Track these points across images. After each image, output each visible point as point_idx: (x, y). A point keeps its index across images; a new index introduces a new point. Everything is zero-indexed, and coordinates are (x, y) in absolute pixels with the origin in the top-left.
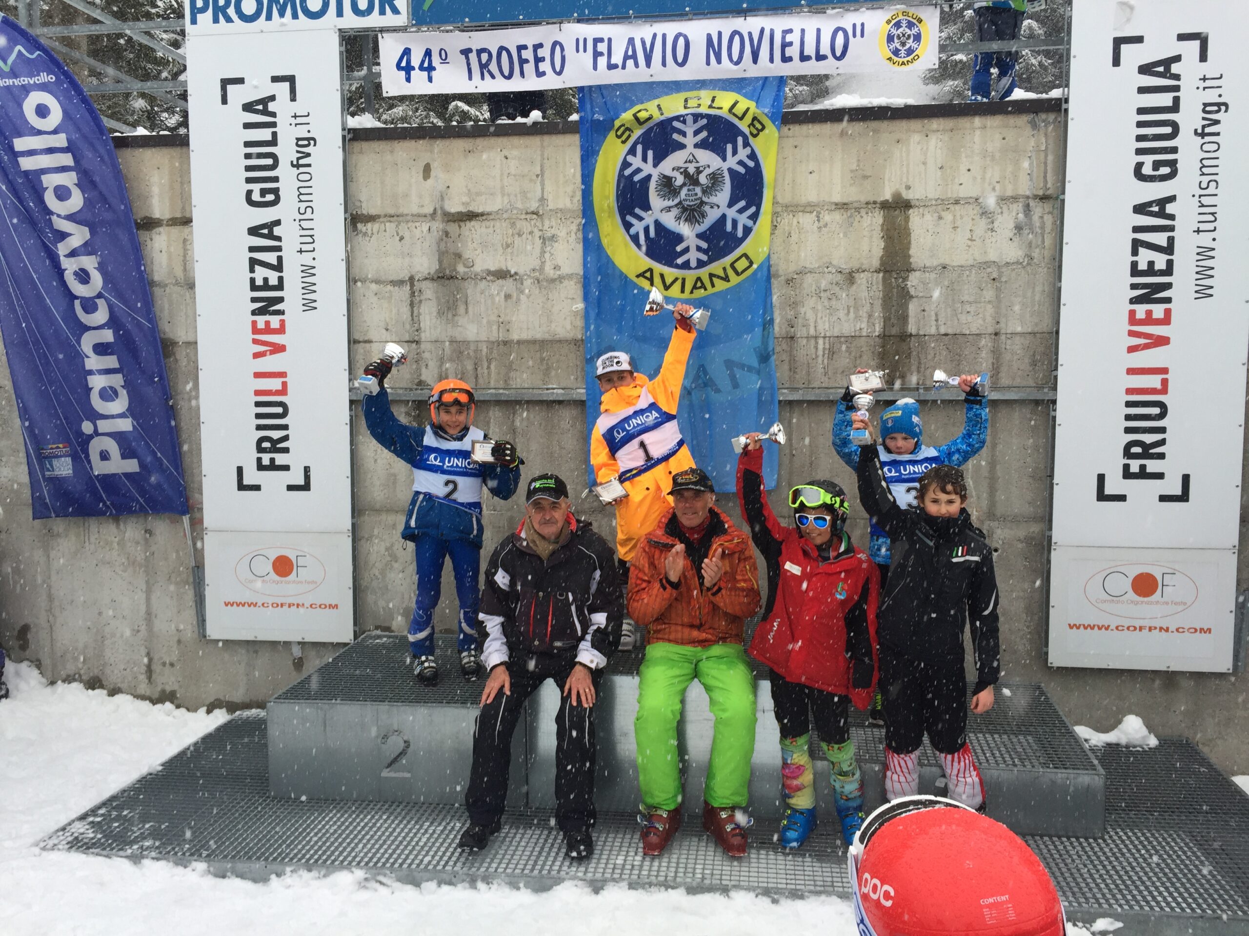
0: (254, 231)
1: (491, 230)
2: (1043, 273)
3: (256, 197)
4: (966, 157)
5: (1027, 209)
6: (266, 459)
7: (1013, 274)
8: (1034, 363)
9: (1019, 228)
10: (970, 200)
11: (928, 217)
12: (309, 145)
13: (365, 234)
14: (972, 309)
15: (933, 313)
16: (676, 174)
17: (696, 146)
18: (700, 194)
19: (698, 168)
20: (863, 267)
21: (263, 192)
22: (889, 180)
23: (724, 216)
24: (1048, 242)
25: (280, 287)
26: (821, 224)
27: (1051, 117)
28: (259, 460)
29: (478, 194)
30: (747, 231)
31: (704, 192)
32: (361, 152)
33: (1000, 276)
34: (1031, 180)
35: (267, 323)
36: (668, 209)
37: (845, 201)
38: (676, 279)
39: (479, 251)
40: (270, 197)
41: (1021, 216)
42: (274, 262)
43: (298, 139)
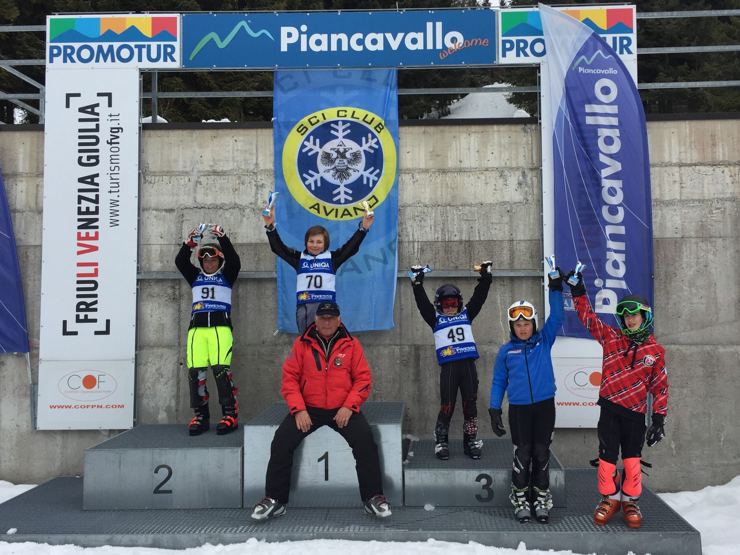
0: (81, 180)
1: (226, 181)
2: (533, 208)
3: (84, 160)
4: (491, 146)
5: (524, 174)
6: (82, 315)
7: (518, 209)
8: (532, 257)
9: (520, 184)
10: (494, 169)
11: (472, 177)
12: (118, 132)
13: (150, 182)
14: (497, 227)
15: (477, 229)
16: (333, 152)
17: (344, 137)
18: (346, 163)
19: (345, 149)
20: (439, 203)
21: (89, 158)
22: (451, 157)
23: (362, 176)
24: (536, 191)
25: (97, 212)
26: (415, 180)
27: (534, 127)
28: (78, 316)
29: (220, 160)
30: (375, 183)
31: (349, 162)
32: (150, 136)
33: (512, 210)
34: (525, 159)
35: (87, 234)
36: (328, 171)
37: (427, 168)
38: (333, 209)
39: (219, 192)
40: (93, 161)
41: (521, 178)
42: (94, 198)
43: (112, 128)
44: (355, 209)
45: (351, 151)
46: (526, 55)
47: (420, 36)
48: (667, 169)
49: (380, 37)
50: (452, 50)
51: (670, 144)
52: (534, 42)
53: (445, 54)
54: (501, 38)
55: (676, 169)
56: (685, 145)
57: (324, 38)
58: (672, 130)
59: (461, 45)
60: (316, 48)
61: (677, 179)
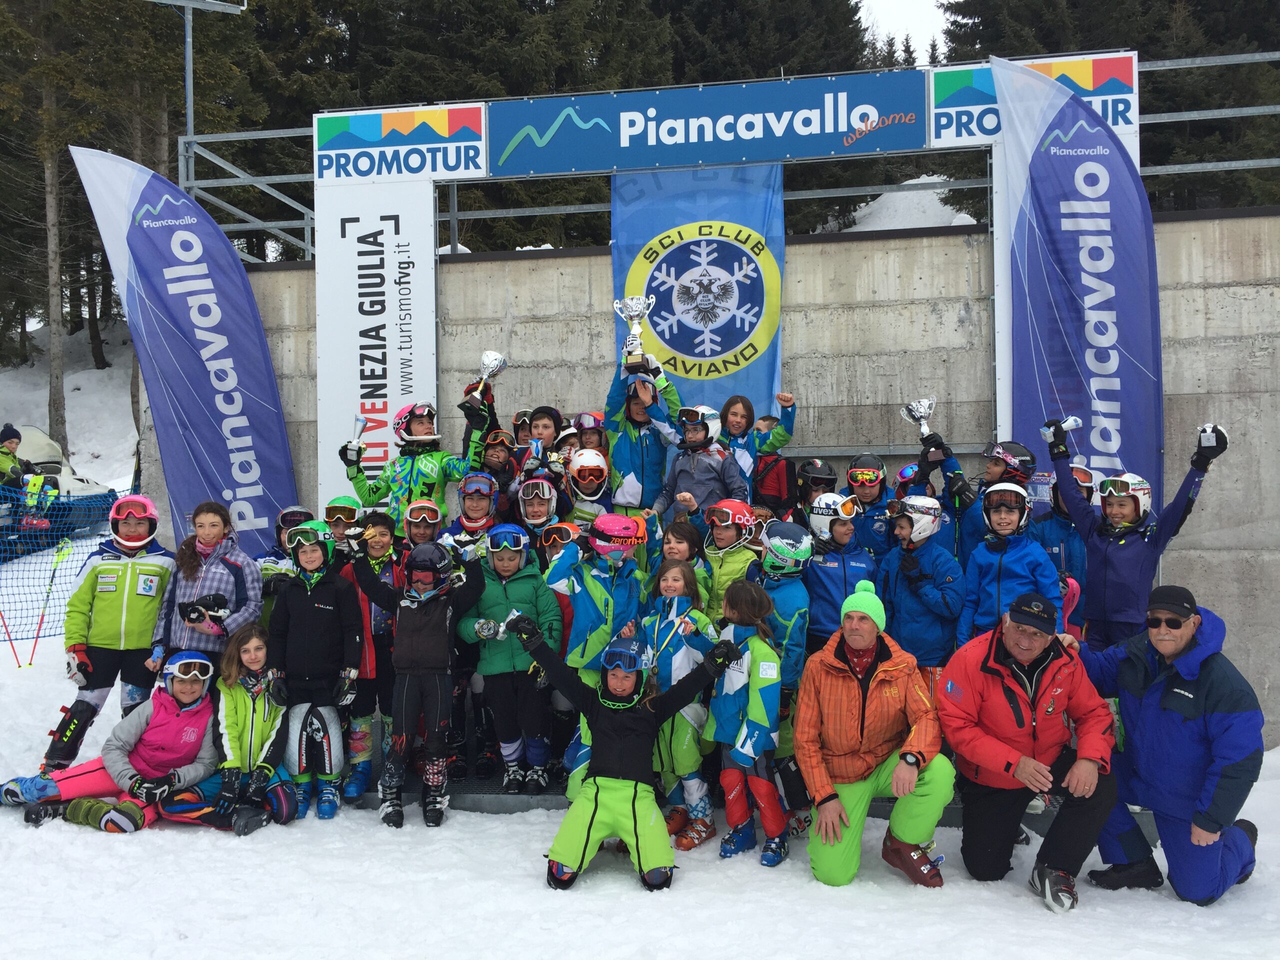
0: (364, 334)
1: (550, 329)
2: (981, 355)
4: (918, 268)
5: (967, 307)
7: (959, 357)
8: (979, 425)
9: (961, 321)
10: (924, 301)
11: (891, 314)
12: (409, 267)
13: (451, 334)
14: (928, 384)
15: (898, 388)
16: (693, 285)
17: (709, 264)
18: (712, 300)
19: (710, 280)
20: (843, 352)
21: (372, 304)
22: (860, 286)
23: (734, 317)
24: (984, 331)
25: (384, 376)
26: (809, 320)
27: (982, 237)
29: (539, 302)
30: (752, 326)
31: (716, 298)
32: (449, 272)
33: (949, 358)
34: (969, 285)
35: (373, 405)
36: (688, 311)
37: (827, 302)
38: (695, 365)
39: (541, 345)
40: (378, 307)
41: (963, 312)
42: (380, 357)
43: (400, 263)
44: (725, 362)
45: (718, 283)
46: (971, 133)
47: (815, 115)
48: (1185, 292)
49: (757, 119)
50: (861, 132)
51: (1190, 255)
52: (983, 114)
53: (852, 139)
54: (933, 111)
55: (1199, 292)
56: (1212, 256)
57: (679, 124)
58: (1193, 235)
59: (874, 124)
60: (668, 140)
61: (1201, 307)
